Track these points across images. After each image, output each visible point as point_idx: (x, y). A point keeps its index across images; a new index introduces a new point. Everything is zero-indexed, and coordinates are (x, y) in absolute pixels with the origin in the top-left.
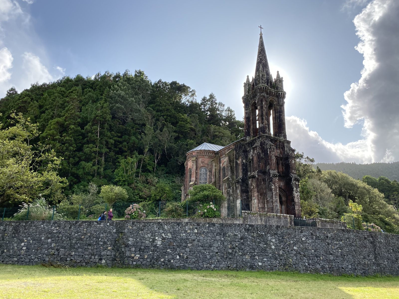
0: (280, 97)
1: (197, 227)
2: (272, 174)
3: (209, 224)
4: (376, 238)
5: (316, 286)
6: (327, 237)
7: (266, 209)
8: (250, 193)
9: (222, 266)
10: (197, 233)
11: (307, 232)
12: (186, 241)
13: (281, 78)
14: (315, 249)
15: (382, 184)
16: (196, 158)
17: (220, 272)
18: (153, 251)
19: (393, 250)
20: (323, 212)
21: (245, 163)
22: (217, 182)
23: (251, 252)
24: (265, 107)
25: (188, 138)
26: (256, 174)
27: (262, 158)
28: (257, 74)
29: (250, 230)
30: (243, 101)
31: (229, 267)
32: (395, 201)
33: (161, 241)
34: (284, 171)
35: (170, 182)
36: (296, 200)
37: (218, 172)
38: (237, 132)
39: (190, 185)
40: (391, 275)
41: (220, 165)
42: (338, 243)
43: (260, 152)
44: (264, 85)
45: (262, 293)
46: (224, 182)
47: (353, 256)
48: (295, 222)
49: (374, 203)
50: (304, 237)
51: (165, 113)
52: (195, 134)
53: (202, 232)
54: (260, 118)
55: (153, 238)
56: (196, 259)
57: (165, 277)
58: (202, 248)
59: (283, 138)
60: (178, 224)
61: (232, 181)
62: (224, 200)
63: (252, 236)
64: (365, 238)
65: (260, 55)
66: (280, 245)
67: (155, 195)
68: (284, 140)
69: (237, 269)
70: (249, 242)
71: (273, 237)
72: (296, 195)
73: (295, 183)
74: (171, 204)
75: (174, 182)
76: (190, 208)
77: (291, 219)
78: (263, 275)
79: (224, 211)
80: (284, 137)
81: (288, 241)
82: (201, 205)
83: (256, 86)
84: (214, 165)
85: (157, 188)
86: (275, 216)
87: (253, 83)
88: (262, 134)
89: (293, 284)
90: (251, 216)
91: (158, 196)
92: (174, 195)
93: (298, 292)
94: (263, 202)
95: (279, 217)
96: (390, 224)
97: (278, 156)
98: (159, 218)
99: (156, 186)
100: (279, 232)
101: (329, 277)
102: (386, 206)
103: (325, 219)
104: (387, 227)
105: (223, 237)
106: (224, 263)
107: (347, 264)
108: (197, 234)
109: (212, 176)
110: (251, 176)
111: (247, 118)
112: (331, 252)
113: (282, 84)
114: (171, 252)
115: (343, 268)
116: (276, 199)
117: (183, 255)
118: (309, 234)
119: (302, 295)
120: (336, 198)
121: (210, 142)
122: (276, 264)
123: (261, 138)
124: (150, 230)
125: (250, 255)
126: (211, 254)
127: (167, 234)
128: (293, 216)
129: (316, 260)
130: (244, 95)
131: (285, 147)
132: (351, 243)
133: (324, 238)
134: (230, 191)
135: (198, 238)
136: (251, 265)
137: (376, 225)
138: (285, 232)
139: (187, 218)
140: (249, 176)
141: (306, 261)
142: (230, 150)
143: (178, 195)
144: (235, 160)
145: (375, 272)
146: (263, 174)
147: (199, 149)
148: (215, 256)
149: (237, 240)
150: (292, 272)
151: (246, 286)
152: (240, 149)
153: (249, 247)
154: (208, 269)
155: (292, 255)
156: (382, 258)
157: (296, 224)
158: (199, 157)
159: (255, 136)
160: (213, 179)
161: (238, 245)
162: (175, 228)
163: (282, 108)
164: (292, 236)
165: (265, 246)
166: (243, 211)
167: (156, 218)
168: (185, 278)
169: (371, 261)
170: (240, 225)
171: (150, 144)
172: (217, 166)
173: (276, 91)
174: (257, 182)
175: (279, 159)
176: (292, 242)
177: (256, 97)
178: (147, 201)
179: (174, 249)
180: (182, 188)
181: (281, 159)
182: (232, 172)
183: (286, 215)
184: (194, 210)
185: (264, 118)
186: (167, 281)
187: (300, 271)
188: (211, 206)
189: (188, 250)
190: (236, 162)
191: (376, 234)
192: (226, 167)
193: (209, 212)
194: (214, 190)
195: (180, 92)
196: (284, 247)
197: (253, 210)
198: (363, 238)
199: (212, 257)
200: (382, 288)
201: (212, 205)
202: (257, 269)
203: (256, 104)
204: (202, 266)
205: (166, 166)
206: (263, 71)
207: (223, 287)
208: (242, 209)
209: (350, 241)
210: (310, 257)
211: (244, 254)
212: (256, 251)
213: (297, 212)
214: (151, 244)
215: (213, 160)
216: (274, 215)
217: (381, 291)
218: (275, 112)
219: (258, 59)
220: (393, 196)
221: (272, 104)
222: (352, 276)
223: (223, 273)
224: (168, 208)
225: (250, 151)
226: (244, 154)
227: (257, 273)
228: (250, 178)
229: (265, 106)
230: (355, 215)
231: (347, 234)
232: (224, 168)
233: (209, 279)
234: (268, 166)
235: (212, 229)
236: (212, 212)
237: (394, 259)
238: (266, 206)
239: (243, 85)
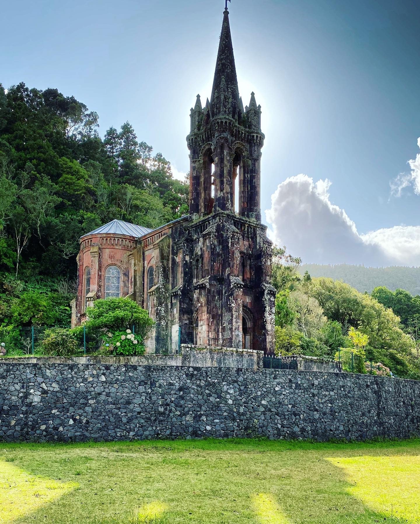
0: (255, 144)
1: (104, 372)
2: (233, 283)
3: (126, 367)
4: (382, 385)
5: (292, 458)
6: (313, 385)
7: (221, 342)
8: (195, 315)
9: (147, 433)
10: (106, 382)
11: (283, 378)
12: (85, 395)
13: (257, 106)
14: (293, 403)
15: (399, 301)
16: (99, 249)
17: (143, 443)
18: (25, 413)
19: (404, 402)
20: (308, 346)
21: (188, 262)
22: (138, 294)
23: (195, 411)
24: (228, 160)
25: (80, 208)
26: (207, 282)
27: (218, 255)
28: (216, 94)
29: (194, 376)
30: (188, 145)
31: (158, 434)
32: (415, 327)
33: (39, 395)
34: (253, 278)
35: (47, 291)
36: (269, 327)
37: (140, 277)
38: (175, 202)
39: (88, 298)
40: (396, 438)
41: (144, 264)
42: (327, 393)
43: (216, 243)
44: (227, 117)
45: (213, 472)
46: (151, 294)
47: (347, 412)
48: (264, 363)
49: (385, 331)
50: (278, 386)
51: (35, 154)
52: (96, 202)
53: (114, 379)
54: (218, 181)
55: (25, 391)
56: (104, 424)
57: (51, 455)
58: (114, 407)
59: (254, 219)
60: (71, 367)
61: (165, 293)
62: (151, 327)
63: (197, 386)
64: (368, 386)
65: (222, 57)
66: (240, 398)
67: (20, 314)
68: (256, 224)
69: (171, 438)
70: (192, 395)
71: (231, 386)
72: (270, 317)
73: (269, 299)
74: (54, 331)
75: (56, 291)
76: (89, 339)
77: (259, 357)
78: (212, 445)
79: (150, 345)
80: (256, 218)
81: (254, 392)
82: (110, 335)
83: (213, 117)
84: (133, 262)
85: (24, 300)
86: (234, 352)
87: (208, 111)
88: (220, 210)
89: (259, 456)
90: (195, 352)
91: (26, 315)
92: (57, 314)
93: (266, 468)
94: (216, 330)
95: (241, 355)
96: (404, 363)
97: (245, 251)
98: (32, 356)
99: (22, 297)
100: (241, 379)
101: (311, 444)
102: (400, 336)
103: (310, 357)
104: (399, 367)
105: (151, 388)
106: (150, 429)
107: (338, 424)
108: (104, 384)
109: (130, 283)
110: (199, 285)
111: (195, 179)
112: (317, 407)
113: (259, 118)
114: (58, 413)
115: (331, 430)
116: (238, 324)
117: (80, 419)
118: (287, 381)
119: (273, 472)
120: (329, 323)
121: (124, 219)
122: (234, 428)
123: (218, 218)
124: (19, 378)
125: (193, 415)
126: (129, 415)
127: (51, 384)
128: (263, 352)
129: (294, 420)
130: (191, 132)
131: (258, 236)
132: (347, 393)
133: (308, 387)
134: (160, 310)
135: (107, 390)
136: (195, 430)
137: (384, 365)
138: (250, 378)
139: (85, 355)
140: (195, 285)
141: (280, 422)
142: (163, 237)
143: (63, 315)
144: (171, 256)
145: (375, 435)
146: (219, 282)
147: (104, 231)
148: (137, 418)
149: (172, 392)
150: (257, 439)
151: (186, 463)
152: (181, 237)
153: (192, 402)
154: (123, 439)
155: (258, 413)
156: (388, 414)
157: (267, 365)
158: (104, 247)
159: (208, 214)
160: (132, 288)
161: (174, 399)
162: (65, 373)
163: (256, 164)
164: (261, 384)
165: (218, 400)
166: (183, 345)
167: (27, 356)
168: (87, 455)
169: (371, 419)
170: (180, 368)
171: (7, 215)
172: (139, 265)
173: (248, 132)
174: (208, 296)
175: (246, 257)
176: (259, 393)
177: (212, 139)
178: (5, 324)
179: (64, 409)
180: (73, 303)
181: (250, 257)
182: (166, 277)
183: (251, 351)
184: (97, 342)
185: (225, 182)
186: (56, 462)
187: (268, 437)
188: (129, 337)
189: (88, 409)
190: (174, 260)
191: (383, 380)
192: (154, 267)
193: (125, 346)
194: (134, 308)
195: (63, 114)
196: (247, 402)
197: (198, 343)
198: (364, 386)
199: (130, 420)
200: (383, 457)
201: (129, 334)
202: (203, 437)
203: (211, 153)
204: (114, 434)
205: (38, 260)
206: (226, 89)
207: (152, 466)
208: (182, 341)
209: (345, 391)
210: (285, 415)
211: (185, 414)
212: (203, 408)
213: (268, 346)
214: (22, 402)
215: (130, 253)
216: (232, 351)
217: (382, 461)
218: (244, 171)
219: (218, 65)
220: (413, 321)
221: (240, 155)
222: (343, 441)
223: (148, 445)
224: (48, 338)
225: (199, 240)
226: (187, 246)
227: (204, 441)
228: (195, 289)
229: (228, 158)
230: (355, 351)
231: (342, 380)
232: (151, 270)
233: (127, 455)
234: (227, 269)
235: (131, 374)
236: (129, 346)
237: (403, 415)
238: (220, 337)
239: (190, 113)
